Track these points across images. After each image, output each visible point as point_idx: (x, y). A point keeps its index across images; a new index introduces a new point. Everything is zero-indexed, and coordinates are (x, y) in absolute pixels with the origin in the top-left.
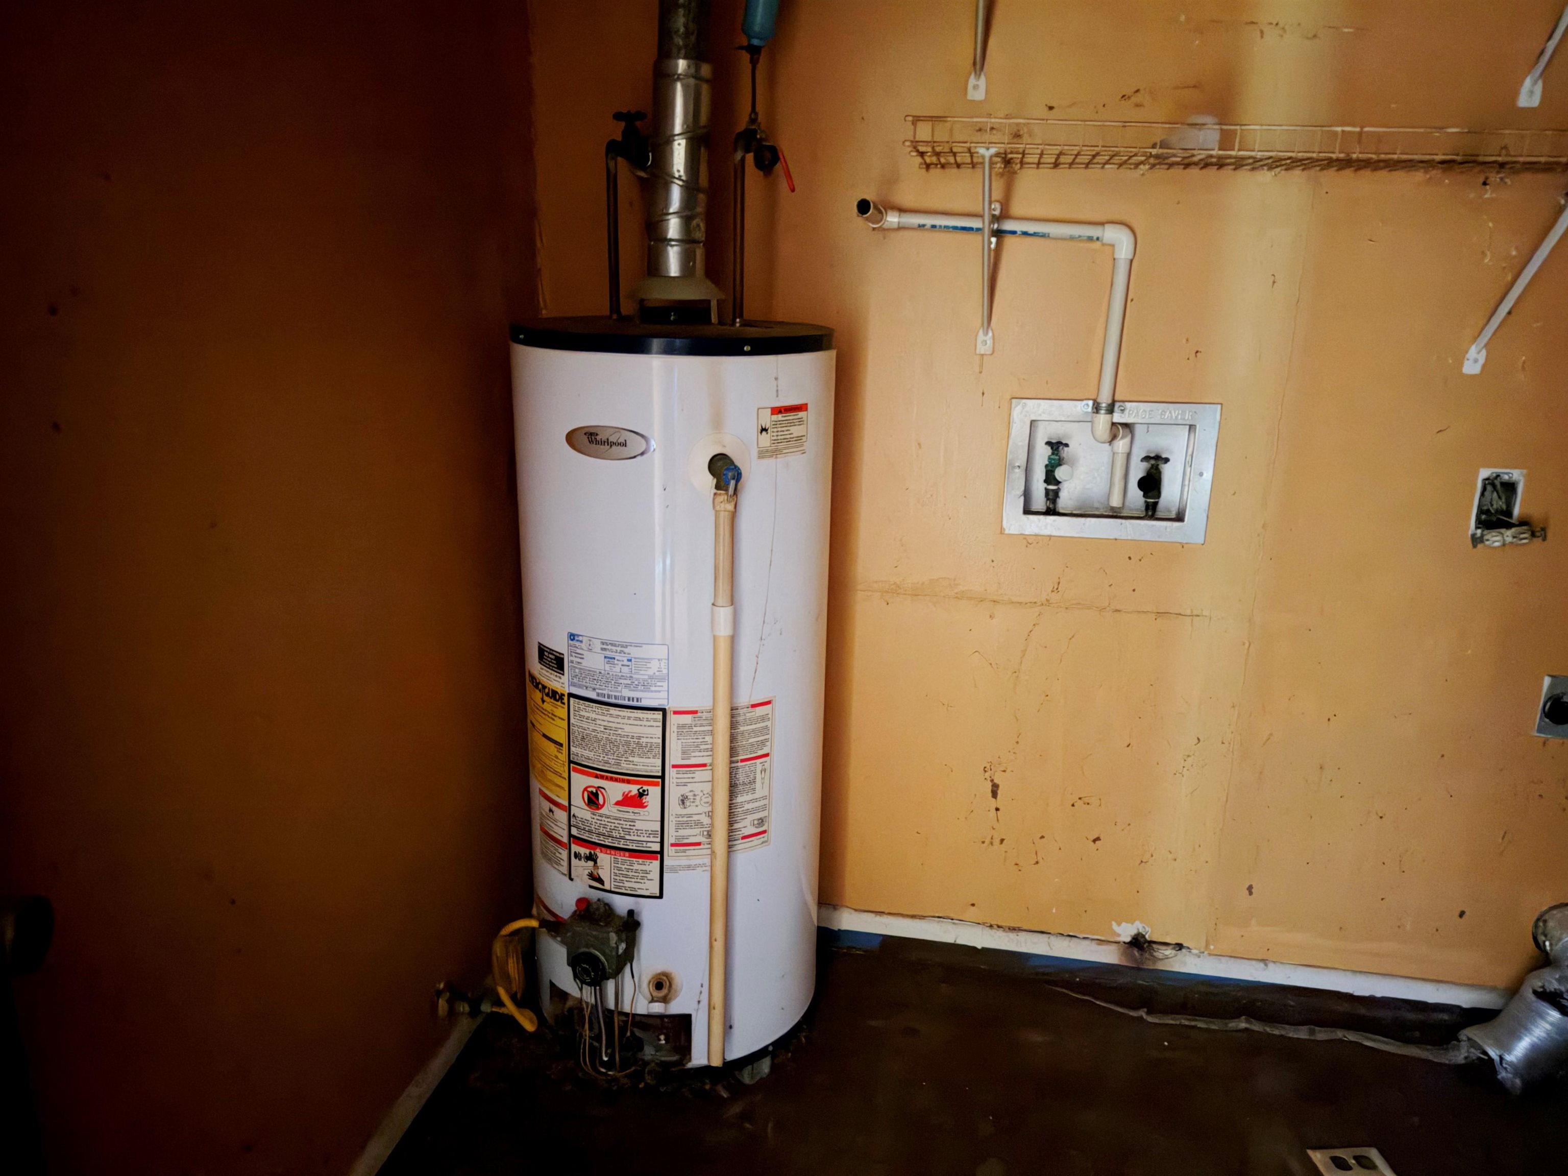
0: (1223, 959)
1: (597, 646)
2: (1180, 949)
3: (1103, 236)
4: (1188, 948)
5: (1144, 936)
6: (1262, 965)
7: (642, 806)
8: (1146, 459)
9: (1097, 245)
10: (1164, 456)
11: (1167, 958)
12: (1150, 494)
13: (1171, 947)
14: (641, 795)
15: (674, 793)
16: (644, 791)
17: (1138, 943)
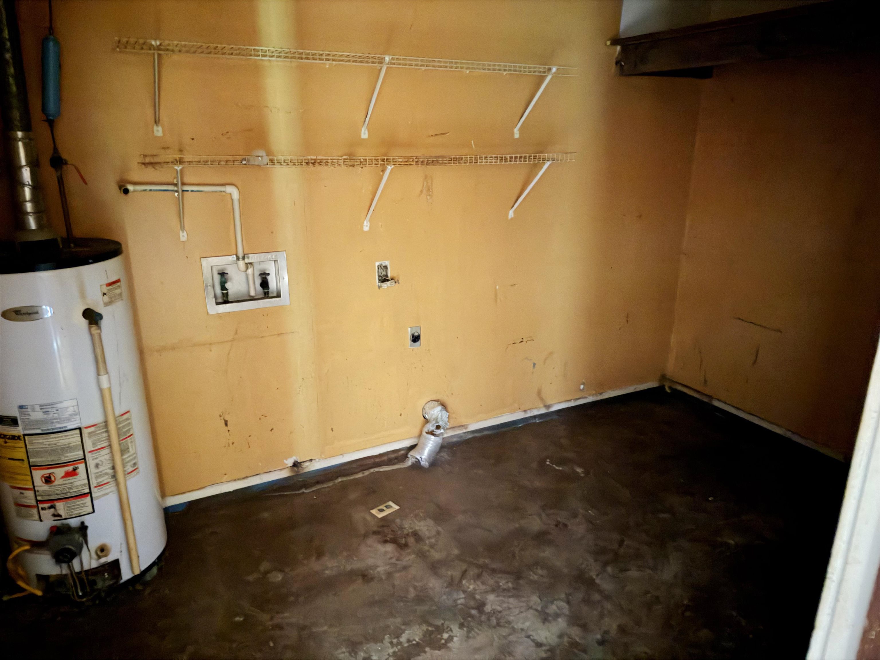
0: (328, 459)
1: (38, 408)
2: (311, 461)
3: (226, 190)
4: (315, 460)
5: (297, 462)
6: (342, 456)
7: (76, 474)
8: (261, 274)
9: (224, 194)
10: (267, 272)
11: (307, 466)
12: (264, 289)
13: (308, 462)
14: (75, 470)
15: (91, 464)
16: (76, 467)
17: (296, 465)
